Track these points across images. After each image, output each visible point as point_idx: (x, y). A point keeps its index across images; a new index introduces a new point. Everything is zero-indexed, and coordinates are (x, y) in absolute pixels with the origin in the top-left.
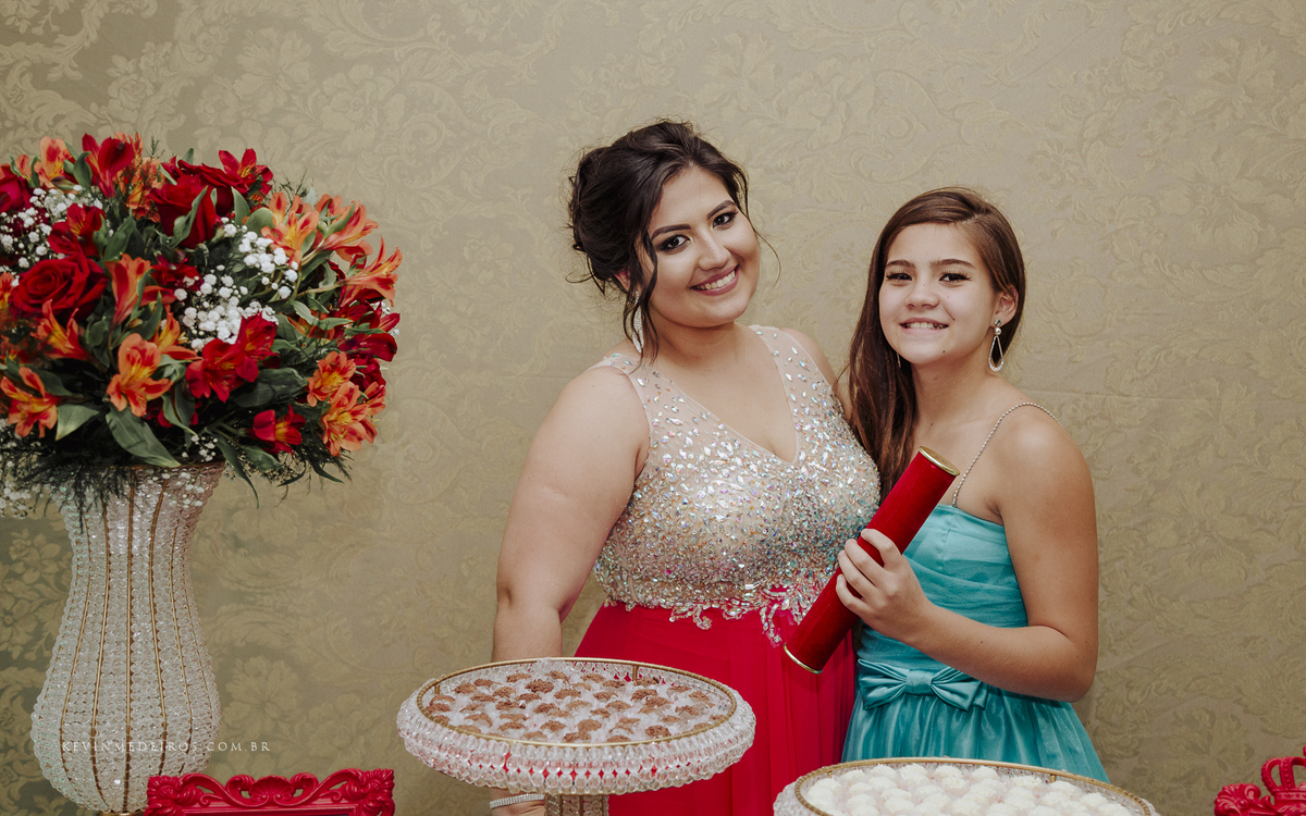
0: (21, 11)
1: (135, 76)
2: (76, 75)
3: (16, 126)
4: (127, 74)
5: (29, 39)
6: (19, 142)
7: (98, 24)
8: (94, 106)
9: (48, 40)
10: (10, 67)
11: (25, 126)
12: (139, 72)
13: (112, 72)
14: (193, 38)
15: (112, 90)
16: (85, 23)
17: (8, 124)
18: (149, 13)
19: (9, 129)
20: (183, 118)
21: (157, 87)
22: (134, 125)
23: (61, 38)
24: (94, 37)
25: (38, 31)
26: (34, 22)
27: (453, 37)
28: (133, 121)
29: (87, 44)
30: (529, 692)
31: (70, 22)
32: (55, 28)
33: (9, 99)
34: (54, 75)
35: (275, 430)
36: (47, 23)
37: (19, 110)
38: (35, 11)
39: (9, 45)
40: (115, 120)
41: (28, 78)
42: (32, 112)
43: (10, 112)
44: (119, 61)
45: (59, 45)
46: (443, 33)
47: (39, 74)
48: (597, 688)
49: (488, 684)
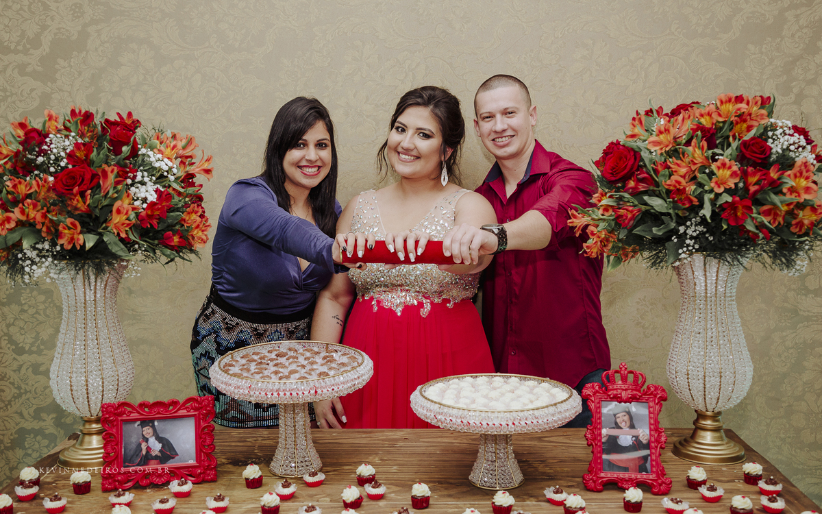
0: (11, 38)
1: (69, 69)
2: (39, 69)
3: (12, 94)
4: (64, 67)
5: (16, 52)
6: (14, 102)
7: (49, 44)
8: (49, 84)
9: (26, 52)
10: (8, 66)
11: (16, 94)
12: (70, 66)
13: (57, 66)
14: (96, 50)
15: (58, 76)
16: (43, 43)
17: (8, 94)
18: (74, 38)
19: (9, 96)
20: (93, 88)
21: (80, 73)
22: (70, 92)
23: (32, 51)
24: (48, 50)
25: (20, 48)
26: (18, 43)
27: (223, 45)
28: (69, 90)
29: (44, 54)
30: (275, 357)
31: (36, 42)
32: (28, 46)
33: (7, 82)
34: (29, 69)
35: (173, 239)
36: (24, 44)
37: (13, 86)
38: (19, 38)
39: (6, 55)
40: (60, 90)
41: (16, 71)
42: (19, 87)
43: (8, 88)
44: (61, 61)
45: (30, 54)
46: (218, 44)
47: (22, 69)
48: (308, 354)
49: (257, 354)
